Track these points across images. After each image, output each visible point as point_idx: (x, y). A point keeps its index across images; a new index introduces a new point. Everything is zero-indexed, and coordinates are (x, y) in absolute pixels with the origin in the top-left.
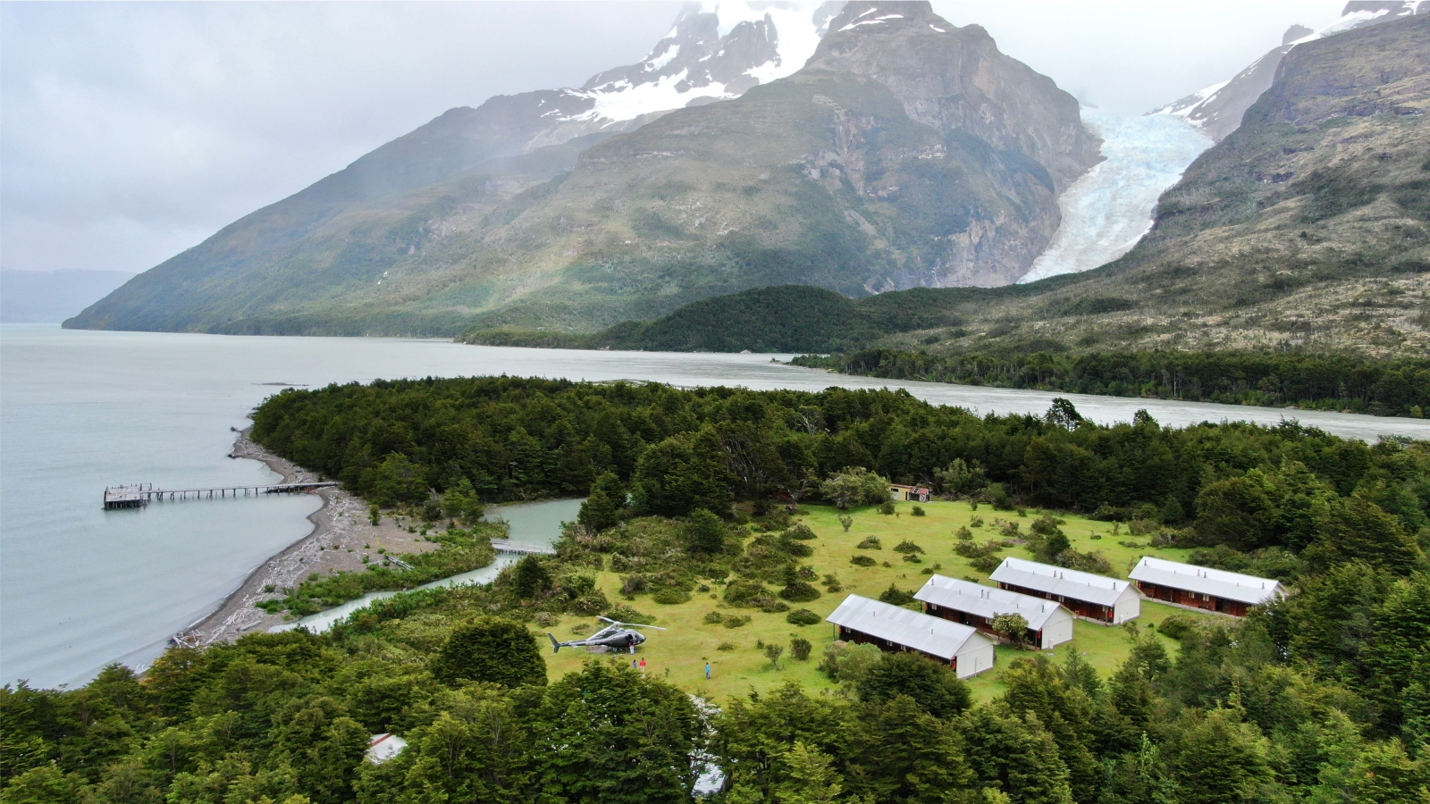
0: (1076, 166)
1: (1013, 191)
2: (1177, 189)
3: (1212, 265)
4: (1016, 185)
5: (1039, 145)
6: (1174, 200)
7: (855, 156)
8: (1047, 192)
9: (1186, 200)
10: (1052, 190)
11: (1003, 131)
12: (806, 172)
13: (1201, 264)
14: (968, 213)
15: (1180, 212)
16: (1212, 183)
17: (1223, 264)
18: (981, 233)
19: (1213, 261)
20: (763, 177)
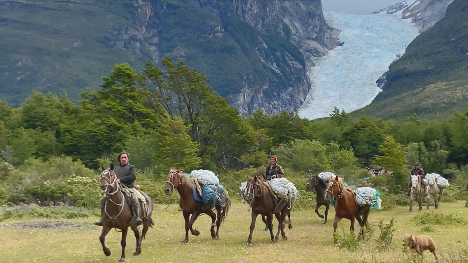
0: (320, 48)
1: (275, 65)
2: (403, 59)
3: (443, 105)
4: (277, 60)
5: (293, 31)
6: (401, 67)
7: (151, 33)
8: (300, 66)
9: (410, 67)
10: (304, 65)
11: (266, 20)
12: (112, 43)
13: (434, 105)
14: (242, 78)
15: (406, 76)
16: (429, 55)
17: (451, 104)
18: (252, 94)
19: (444, 103)
20: (76, 44)
